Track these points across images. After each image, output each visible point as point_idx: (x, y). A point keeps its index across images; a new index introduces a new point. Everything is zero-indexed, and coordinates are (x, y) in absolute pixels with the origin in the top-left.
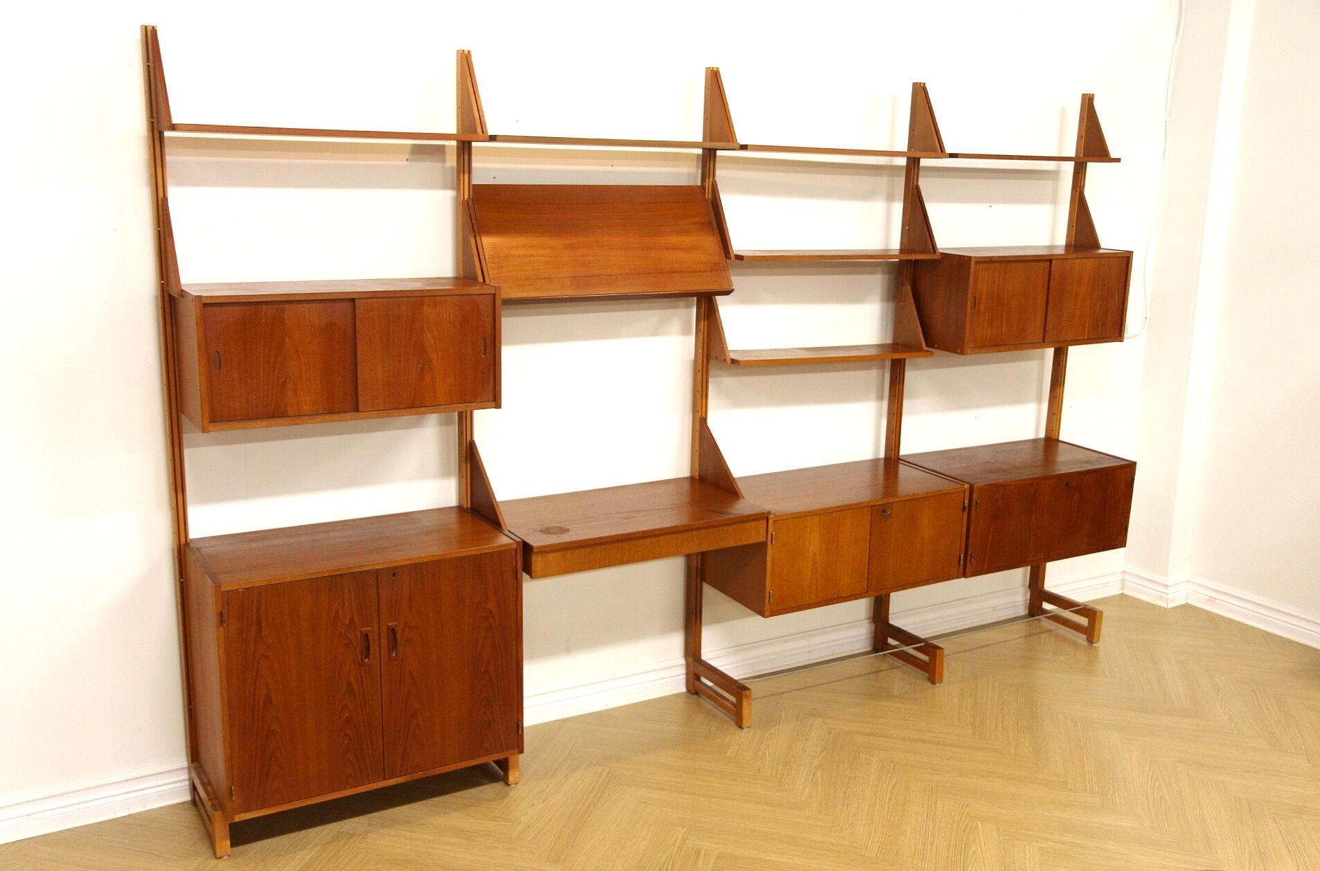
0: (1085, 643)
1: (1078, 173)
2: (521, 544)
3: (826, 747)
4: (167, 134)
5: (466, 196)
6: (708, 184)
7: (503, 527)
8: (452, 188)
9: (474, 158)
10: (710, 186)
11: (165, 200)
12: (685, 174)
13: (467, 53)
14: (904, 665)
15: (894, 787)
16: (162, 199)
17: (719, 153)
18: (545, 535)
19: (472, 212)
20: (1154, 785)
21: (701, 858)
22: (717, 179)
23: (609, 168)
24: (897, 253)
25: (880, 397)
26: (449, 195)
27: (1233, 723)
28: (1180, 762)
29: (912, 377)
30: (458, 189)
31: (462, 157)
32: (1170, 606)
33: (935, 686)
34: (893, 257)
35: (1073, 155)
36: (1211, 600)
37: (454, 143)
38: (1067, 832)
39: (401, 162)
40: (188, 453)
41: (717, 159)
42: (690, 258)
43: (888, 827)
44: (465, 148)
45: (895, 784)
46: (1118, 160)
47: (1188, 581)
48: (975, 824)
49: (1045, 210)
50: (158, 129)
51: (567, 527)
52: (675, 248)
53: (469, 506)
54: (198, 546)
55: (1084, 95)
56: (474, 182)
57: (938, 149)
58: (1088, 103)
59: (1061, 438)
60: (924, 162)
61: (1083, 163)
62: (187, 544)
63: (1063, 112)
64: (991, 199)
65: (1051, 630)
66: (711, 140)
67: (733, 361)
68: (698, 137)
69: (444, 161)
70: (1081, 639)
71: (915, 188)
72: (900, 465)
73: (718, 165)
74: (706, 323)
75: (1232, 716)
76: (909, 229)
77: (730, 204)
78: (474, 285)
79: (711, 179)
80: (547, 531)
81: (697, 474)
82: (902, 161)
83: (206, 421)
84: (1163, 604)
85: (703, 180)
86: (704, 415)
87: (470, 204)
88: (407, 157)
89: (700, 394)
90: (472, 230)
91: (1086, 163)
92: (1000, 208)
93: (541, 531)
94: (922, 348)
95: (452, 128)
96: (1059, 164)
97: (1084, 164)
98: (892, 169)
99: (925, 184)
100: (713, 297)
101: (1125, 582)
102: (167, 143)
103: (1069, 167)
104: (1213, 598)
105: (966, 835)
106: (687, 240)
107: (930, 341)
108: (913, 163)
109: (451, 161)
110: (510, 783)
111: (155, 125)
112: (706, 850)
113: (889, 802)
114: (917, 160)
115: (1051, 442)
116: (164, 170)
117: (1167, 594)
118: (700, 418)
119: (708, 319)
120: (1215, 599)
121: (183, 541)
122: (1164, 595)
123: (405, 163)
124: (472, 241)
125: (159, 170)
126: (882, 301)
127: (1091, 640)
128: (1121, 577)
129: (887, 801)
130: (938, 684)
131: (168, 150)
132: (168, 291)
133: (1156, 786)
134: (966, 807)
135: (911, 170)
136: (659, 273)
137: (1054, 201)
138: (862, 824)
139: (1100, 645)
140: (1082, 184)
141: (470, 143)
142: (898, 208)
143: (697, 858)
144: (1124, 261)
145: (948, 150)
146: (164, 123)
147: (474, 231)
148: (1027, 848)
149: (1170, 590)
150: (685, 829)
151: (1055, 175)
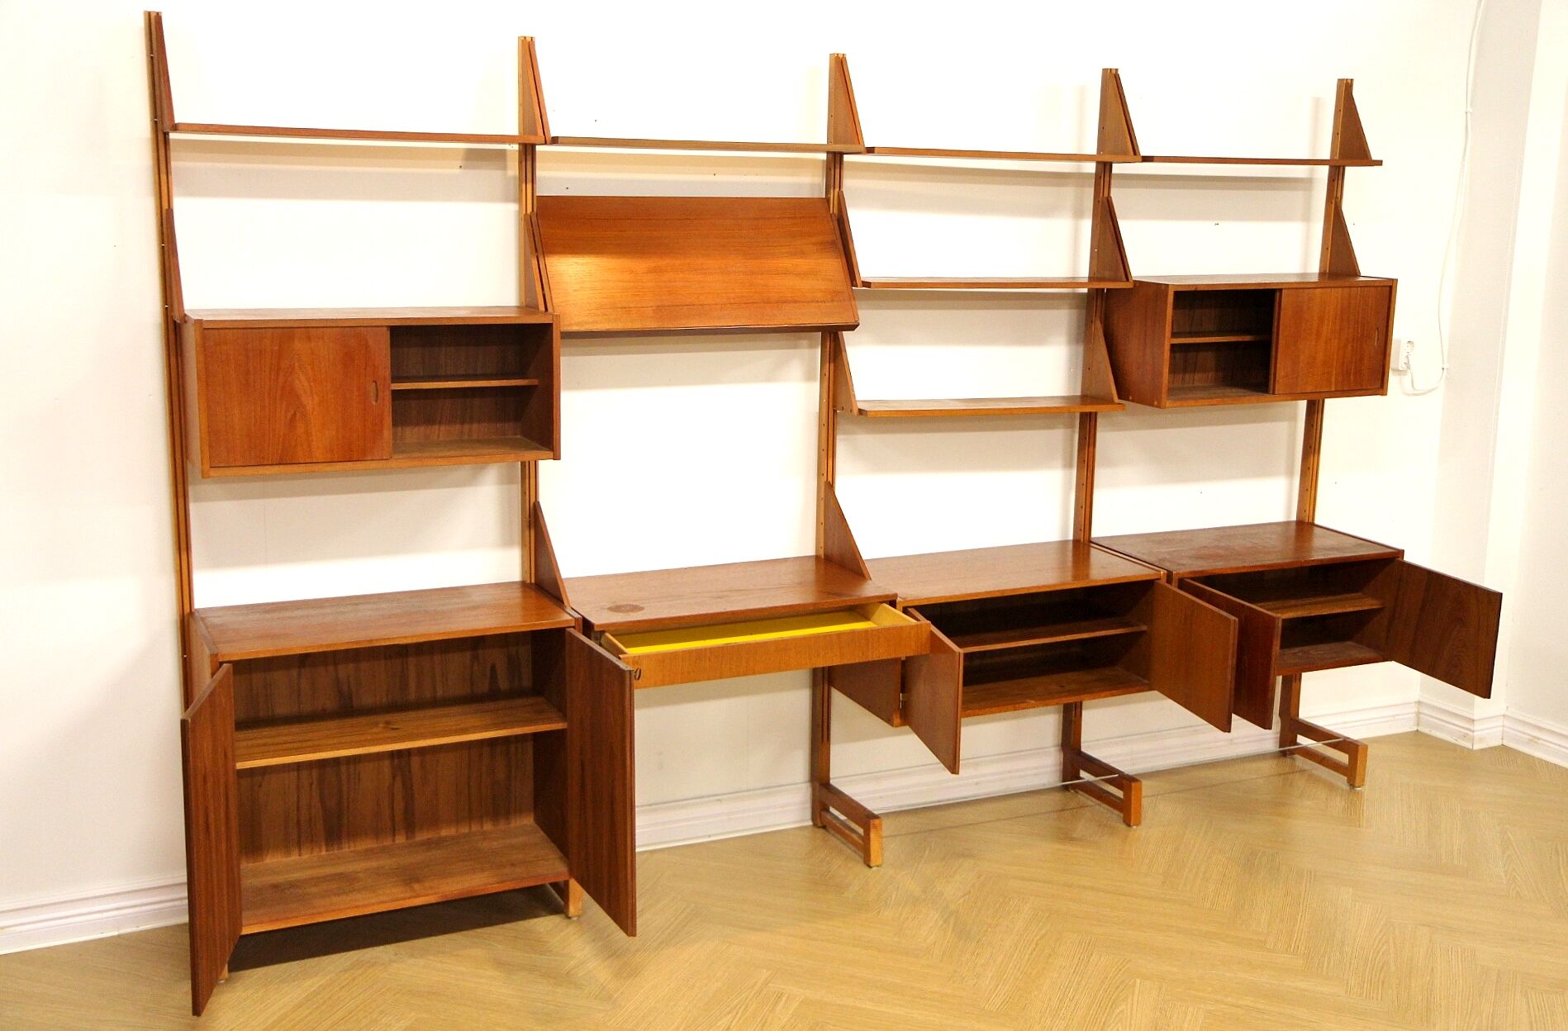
0: (1346, 786)
1: (1333, 181)
2: (581, 622)
3: (970, 892)
4: (173, 136)
5: (529, 210)
6: (833, 196)
7: (565, 602)
8: (514, 201)
9: (538, 165)
10: (836, 198)
11: (170, 212)
12: (806, 183)
13: (529, 40)
14: (1096, 805)
15: (1042, 937)
16: (167, 210)
17: (846, 158)
18: (612, 613)
19: (536, 228)
20: (1381, 948)
21: (782, 1003)
22: (844, 189)
23: (711, 178)
24: (1086, 280)
25: (1068, 465)
26: (512, 208)
27: (1513, 885)
28: (1424, 925)
29: (1105, 438)
30: (519, 201)
31: (524, 163)
32: (1476, 747)
33: (1131, 829)
34: (1081, 285)
35: (1327, 156)
36: (1533, 741)
37: (516, 147)
38: (1247, 996)
39: (453, 170)
40: (194, 508)
41: (845, 166)
42: (806, 285)
43: (1021, 980)
44: (528, 152)
45: (1045, 934)
46: (1379, 163)
47: (1504, 716)
48: (1133, 980)
49: (1295, 229)
50: (162, 130)
51: (641, 606)
52: (786, 273)
53: (533, 581)
54: (204, 616)
55: (1340, 81)
56: (539, 193)
57: (1132, 151)
58: (1346, 90)
59: (1317, 522)
60: (1117, 168)
61: (1339, 167)
62: (191, 613)
63: (1317, 103)
64: (1216, 216)
65: (1305, 771)
66: (836, 142)
67: (861, 411)
68: (821, 138)
69: (505, 168)
70: (1341, 780)
71: (1106, 201)
72: (1092, 549)
73: (845, 173)
74: (832, 365)
75: (1515, 877)
76: (1098, 251)
77: (857, 219)
78: (534, 313)
79: (837, 190)
80: (617, 609)
81: (822, 553)
82: (1090, 168)
83: (207, 466)
84: (1468, 745)
85: (827, 192)
86: (830, 479)
87: (534, 219)
88: (460, 163)
89: (825, 453)
90: (534, 250)
91: (1344, 169)
92: (1229, 227)
93: (610, 609)
94: (1113, 401)
95: (514, 130)
96: (1312, 170)
97: (1342, 168)
98: (1079, 177)
99: (1118, 196)
100: (839, 333)
101: (1421, 715)
102: (172, 146)
103: (1323, 172)
104: (1535, 737)
105: (1116, 993)
106: (802, 264)
107: (1123, 392)
108: (1104, 168)
109: (513, 169)
110: (570, 915)
111: (159, 125)
112: (790, 994)
113: (1031, 954)
114: (1108, 167)
115: (1304, 526)
116: (170, 177)
117: (1473, 731)
118: (825, 482)
119: (834, 362)
120: (1538, 739)
121: (187, 610)
122: (1468, 732)
123: (457, 171)
124: (535, 262)
125: (164, 177)
126: (1070, 342)
127: (1352, 784)
128: (1415, 710)
129: (1029, 952)
130: (1135, 827)
131: (173, 155)
132: (172, 317)
133: (1383, 950)
134: (1127, 963)
135: (1100, 177)
136: (764, 303)
137: (1307, 218)
138: (990, 975)
139: (1365, 790)
140: (1339, 196)
141: (533, 146)
142: (1087, 225)
143: (776, 1002)
144: (1387, 289)
145: (1144, 152)
146: (167, 124)
147: (536, 251)
148: (1191, 1009)
149: (1477, 727)
150: (769, 973)
151: (1307, 183)
